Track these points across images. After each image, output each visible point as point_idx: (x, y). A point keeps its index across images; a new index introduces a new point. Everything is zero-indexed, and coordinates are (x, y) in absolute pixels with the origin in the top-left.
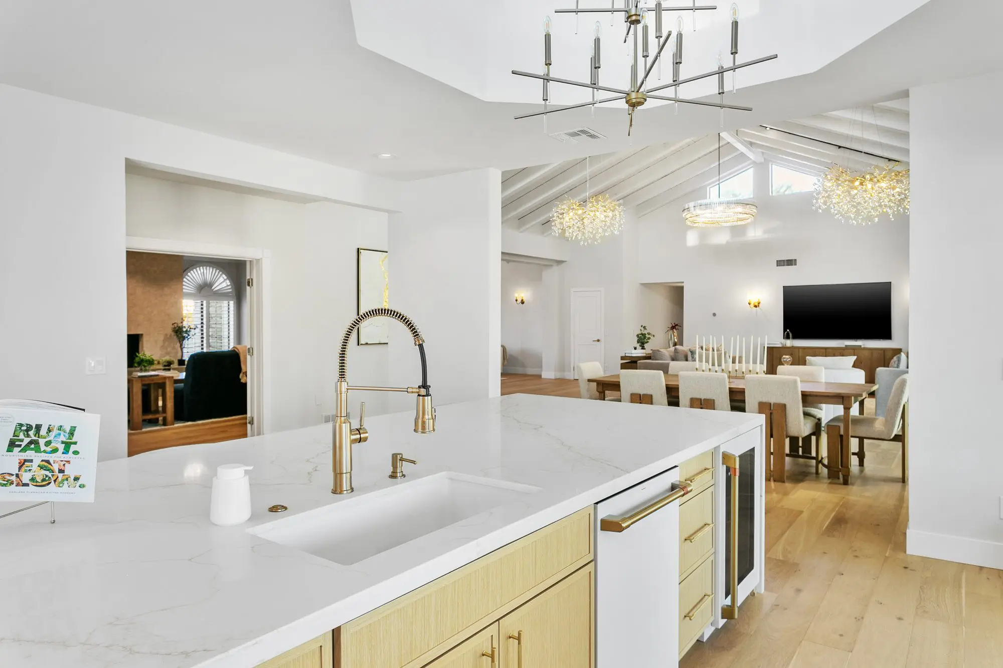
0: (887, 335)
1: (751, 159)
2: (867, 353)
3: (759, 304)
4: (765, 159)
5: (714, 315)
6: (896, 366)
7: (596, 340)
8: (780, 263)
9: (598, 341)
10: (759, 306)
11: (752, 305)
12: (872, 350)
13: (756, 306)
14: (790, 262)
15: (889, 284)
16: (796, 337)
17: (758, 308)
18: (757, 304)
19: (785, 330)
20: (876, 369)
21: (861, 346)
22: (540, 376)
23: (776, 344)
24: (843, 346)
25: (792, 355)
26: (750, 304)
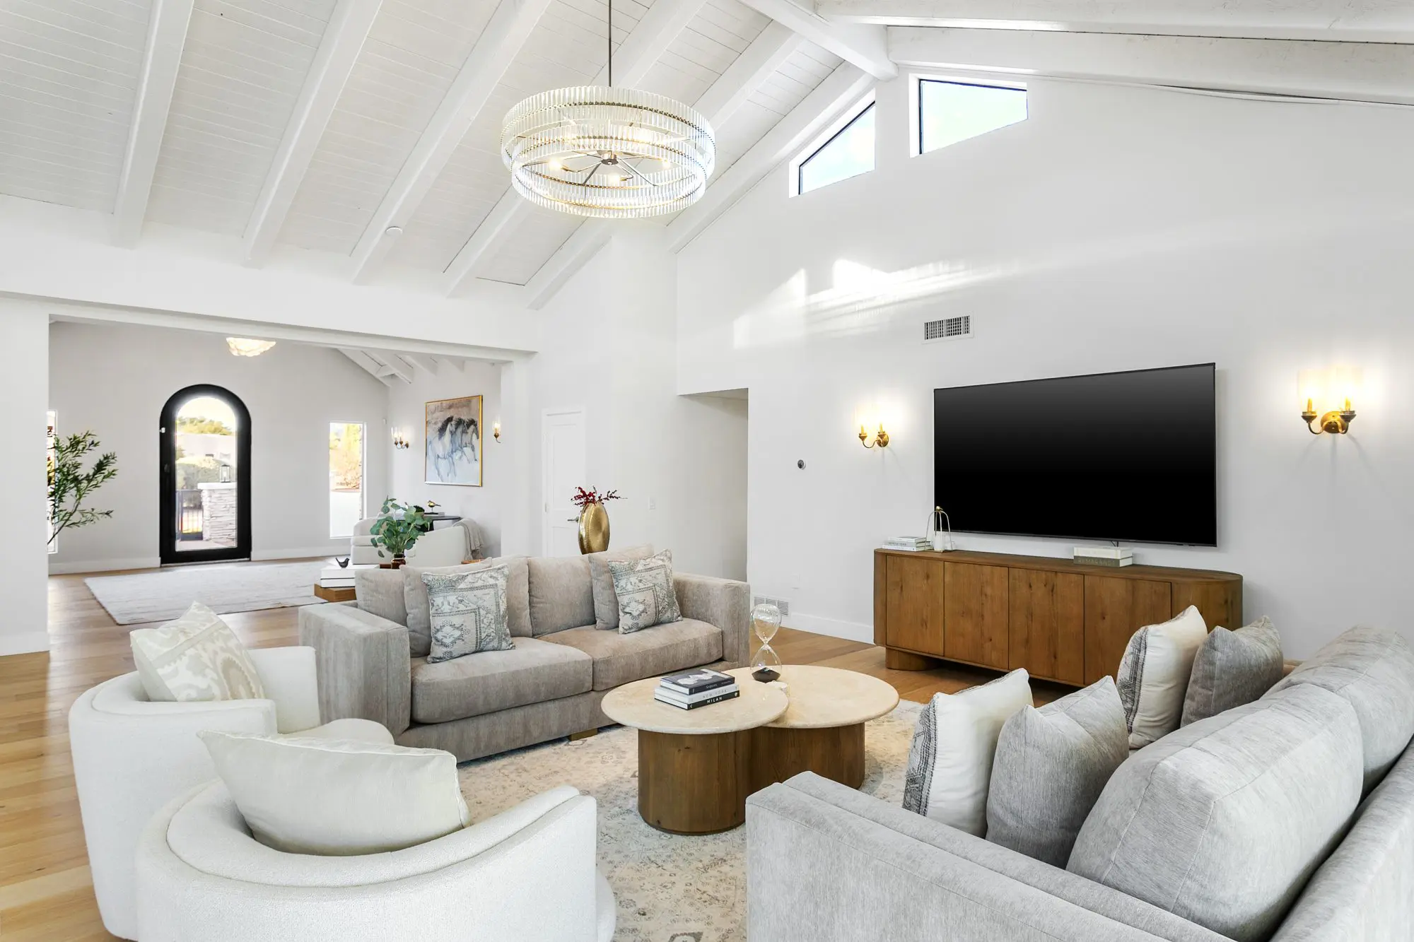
0: (1204, 532)
2: (1120, 589)
4: (895, 65)
5: (801, 465)
8: (932, 330)
11: (869, 441)
12: (1134, 578)
14: (956, 326)
17: (885, 449)
21: (1117, 561)
23: (905, 545)
24: (1071, 558)
25: (928, 577)
26: (863, 438)
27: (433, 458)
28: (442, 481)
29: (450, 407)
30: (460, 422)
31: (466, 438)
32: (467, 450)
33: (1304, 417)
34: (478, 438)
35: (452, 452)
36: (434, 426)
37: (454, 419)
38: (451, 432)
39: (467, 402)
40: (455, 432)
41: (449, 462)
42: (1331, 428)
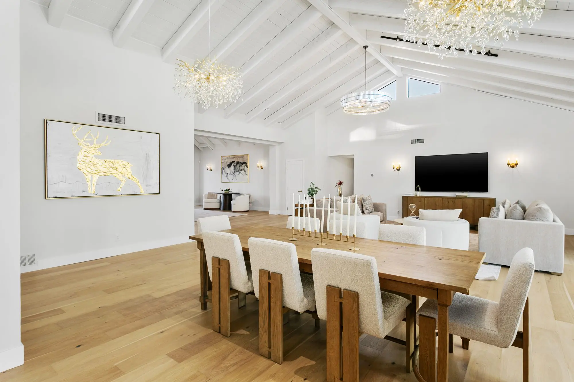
0: (485, 189)
1: (394, 74)
2: (471, 201)
3: (400, 168)
4: (403, 74)
5: (372, 175)
6: (495, 215)
7: (300, 191)
8: (413, 142)
9: (301, 192)
10: (400, 170)
11: (395, 169)
12: (474, 199)
13: (398, 170)
14: (420, 141)
15: (486, 154)
16: (423, 190)
17: (399, 171)
18: (398, 168)
19: (416, 186)
20: (478, 219)
21: (467, 196)
22: (268, 213)
23: (410, 195)
24: (454, 196)
25: (420, 202)
26: (394, 168)
27: (225, 174)
28: (230, 181)
29: (234, 158)
30: (238, 163)
31: (241, 168)
32: (242, 172)
33: (508, 164)
34: (247, 168)
35: (235, 172)
36: (225, 164)
37: (235, 161)
38: (234, 166)
39: (242, 156)
40: (236, 166)
41: (233, 175)
42: (513, 167)
